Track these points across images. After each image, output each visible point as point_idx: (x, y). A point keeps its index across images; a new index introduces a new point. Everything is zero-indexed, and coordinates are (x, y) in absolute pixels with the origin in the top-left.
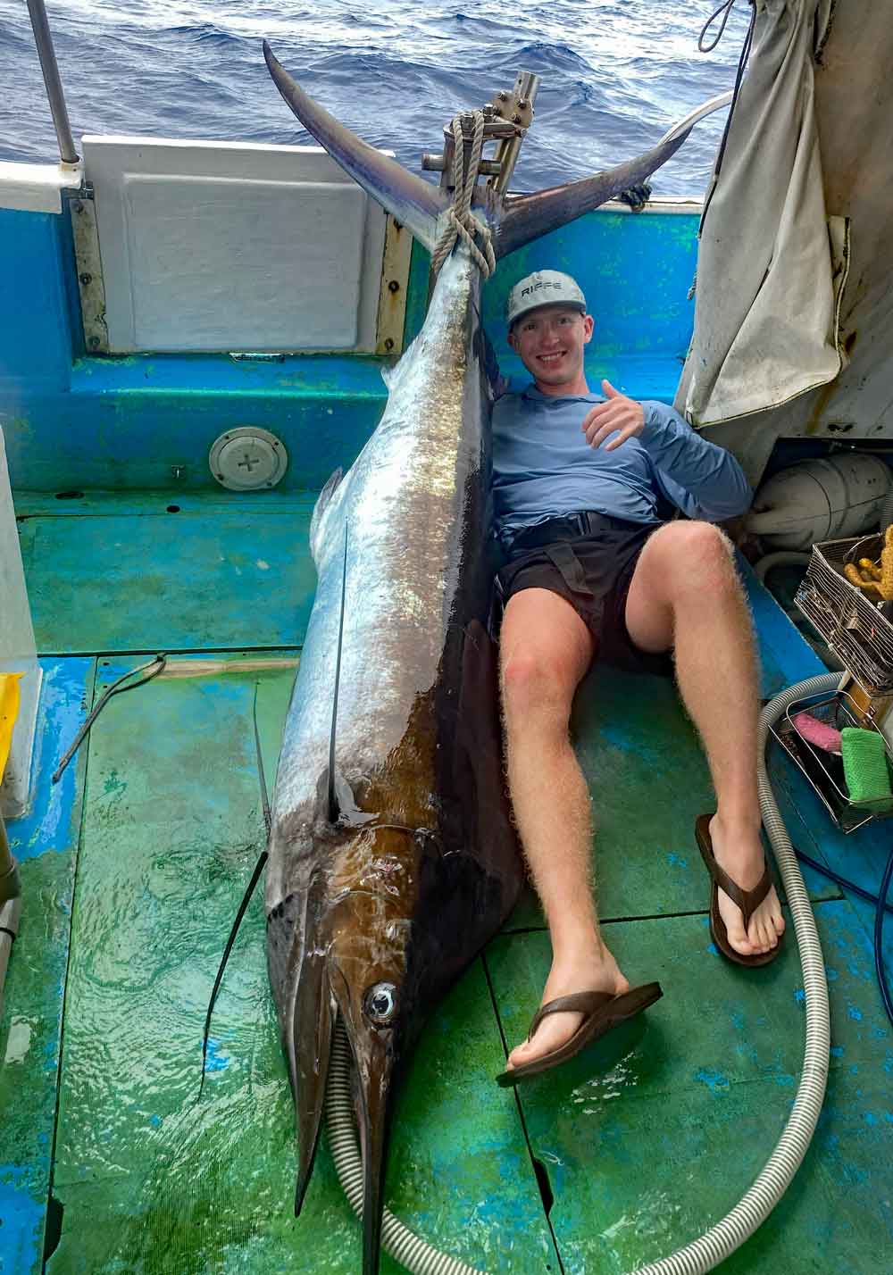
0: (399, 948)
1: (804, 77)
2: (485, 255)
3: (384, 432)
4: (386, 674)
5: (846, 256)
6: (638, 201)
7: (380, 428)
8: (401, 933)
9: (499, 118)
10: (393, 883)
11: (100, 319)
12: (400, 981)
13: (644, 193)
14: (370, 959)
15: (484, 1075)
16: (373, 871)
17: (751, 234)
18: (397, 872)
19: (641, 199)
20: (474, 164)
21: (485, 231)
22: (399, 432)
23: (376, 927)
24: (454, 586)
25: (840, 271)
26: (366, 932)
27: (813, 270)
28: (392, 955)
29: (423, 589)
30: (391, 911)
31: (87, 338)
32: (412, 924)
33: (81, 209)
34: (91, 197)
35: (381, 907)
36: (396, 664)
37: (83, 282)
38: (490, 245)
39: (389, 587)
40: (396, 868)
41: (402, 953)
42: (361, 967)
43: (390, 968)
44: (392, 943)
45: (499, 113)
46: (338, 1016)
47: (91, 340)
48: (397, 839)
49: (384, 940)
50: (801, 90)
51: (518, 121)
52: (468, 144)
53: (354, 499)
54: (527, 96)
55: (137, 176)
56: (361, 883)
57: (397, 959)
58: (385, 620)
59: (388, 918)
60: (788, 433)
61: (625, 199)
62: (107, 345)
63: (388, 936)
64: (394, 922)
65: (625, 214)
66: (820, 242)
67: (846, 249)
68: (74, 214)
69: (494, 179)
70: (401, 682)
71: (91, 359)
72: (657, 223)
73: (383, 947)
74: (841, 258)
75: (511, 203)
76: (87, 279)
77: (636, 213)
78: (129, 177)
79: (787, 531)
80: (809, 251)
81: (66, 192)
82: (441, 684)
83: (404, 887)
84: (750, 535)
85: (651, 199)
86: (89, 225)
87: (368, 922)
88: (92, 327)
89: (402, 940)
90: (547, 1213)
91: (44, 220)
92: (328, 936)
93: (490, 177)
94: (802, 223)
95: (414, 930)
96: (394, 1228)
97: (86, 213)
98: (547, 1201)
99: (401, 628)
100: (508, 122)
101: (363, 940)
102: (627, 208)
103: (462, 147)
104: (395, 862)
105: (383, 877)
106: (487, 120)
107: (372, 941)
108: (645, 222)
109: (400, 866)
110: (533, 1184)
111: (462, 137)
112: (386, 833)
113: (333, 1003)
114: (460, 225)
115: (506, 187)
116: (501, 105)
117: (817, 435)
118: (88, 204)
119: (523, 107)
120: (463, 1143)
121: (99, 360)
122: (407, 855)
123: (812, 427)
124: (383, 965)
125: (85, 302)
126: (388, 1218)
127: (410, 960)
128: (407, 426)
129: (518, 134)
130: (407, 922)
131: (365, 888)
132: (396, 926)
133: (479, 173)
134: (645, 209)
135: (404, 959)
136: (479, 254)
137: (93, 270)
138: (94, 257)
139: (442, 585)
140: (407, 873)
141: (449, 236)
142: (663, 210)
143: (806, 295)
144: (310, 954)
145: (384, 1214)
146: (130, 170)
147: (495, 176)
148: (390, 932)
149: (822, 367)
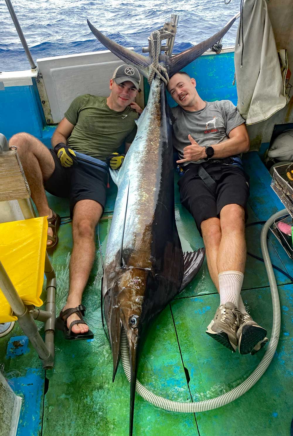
0: (140, 305)
1: (263, 5)
2: (165, 78)
3: (136, 140)
4: (136, 220)
5: (286, 63)
6: (218, 50)
7: (135, 139)
8: (140, 300)
9: (167, 31)
10: (138, 285)
11: (50, 113)
12: (140, 315)
13: (220, 47)
14: (131, 308)
15: (169, 342)
16: (132, 282)
17: (252, 61)
18: (139, 282)
19: (219, 49)
20: (159, 49)
21: (164, 69)
22: (140, 139)
23: (133, 299)
24: (159, 189)
25: (285, 69)
26: (130, 300)
27: (274, 71)
28: (137, 307)
29: (148, 191)
30: (137, 293)
31: (46, 120)
32: (144, 298)
33: (39, 82)
34: (42, 77)
35: (134, 292)
36: (139, 216)
37: (43, 103)
38: (167, 74)
39: (138, 192)
40: (138, 281)
41: (140, 306)
42: (128, 311)
43: (137, 311)
44: (137, 303)
45: (166, 29)
46: (123, 326)
47: (48, 120)
48: (139, 271)
49: (135, 302)
50: (263, 10)
51: (172, 31)
52: (156, 43)
53: (128, 163)
54: (175, 23)
55: (54, 69)
56: (128, 286)
57: (139, 308)
58: (136, 202)
59: (136, 296)
60: (278, 123)
61: (214, 50)
62: (53, 121)
63: (136, 301)
64: (138, 297)
65: (214, 55)
66: (276, 61)
67: (286, 61)
68: (37, 83)
69: (167, 52)
70: (140, 222)
71: (48, 126)
72: (226, 56)
73: (135, 304)
74: (284, 64)
75: (172, 58)
76: (44, 102)
77: (218, 54)
78: (52, 70)
79: (283, 156)
80: (272, 65)
81: (33, 78)
82: (154, 221)
83: (141, 286)
84: (270, 158)
85: (223, 49)
86: (42, 86)
87: (130, 297)
88: (47, 117)
89: (141, 303)
90: (188, 383)
91: (28, 88)
92: (119, 302)
93: (165, 51)
94: (268, 55)
95: (144, 299)
96: (140, 386)
97: (41, 83)
98: (188, 379)
99: (141, 204)
100: (169, 33)
101: (129, 302)
102: (214, 53)
103: (154, 44)
104: (138, 279)
105: (135, 284)
106: (161, 33)
107: (131, 303)
108: (222, 57)
109: (140, 280)
110: (184, 375)
111: (153, 41)
112: (136, 270)
113: (121, 321)
114: (155, 69)
115: (171, 53)
116: (167, 27)
117: (289, 122)
118: (41, 80)
119: (174, 26)
120: (163, 363)
121: (51, 126)
122: (142, 277)
123: (287, 120)
124: (135, 310)
125: (44, 109)
126: (138, 383)
127: (143, 308)
128: (143, 138)
129: (173, 36)
130: (142, 297)
131: (129, 287)
132: (139, 298)
133: (161, 51)
134: (221, 53)
135: (141, 308)
136: (163, 78)
137: (45, 99)
138: (45, 95)
139: (155, 189)
140: (142, 282)
141: (153, 73)
142: (227, 52)
143: (272, 79)
144: (114, 307)
145: (137, 382)
146: (52, 68)
147: (167, 50)
148: (137, 300)
149: (280, 103)
